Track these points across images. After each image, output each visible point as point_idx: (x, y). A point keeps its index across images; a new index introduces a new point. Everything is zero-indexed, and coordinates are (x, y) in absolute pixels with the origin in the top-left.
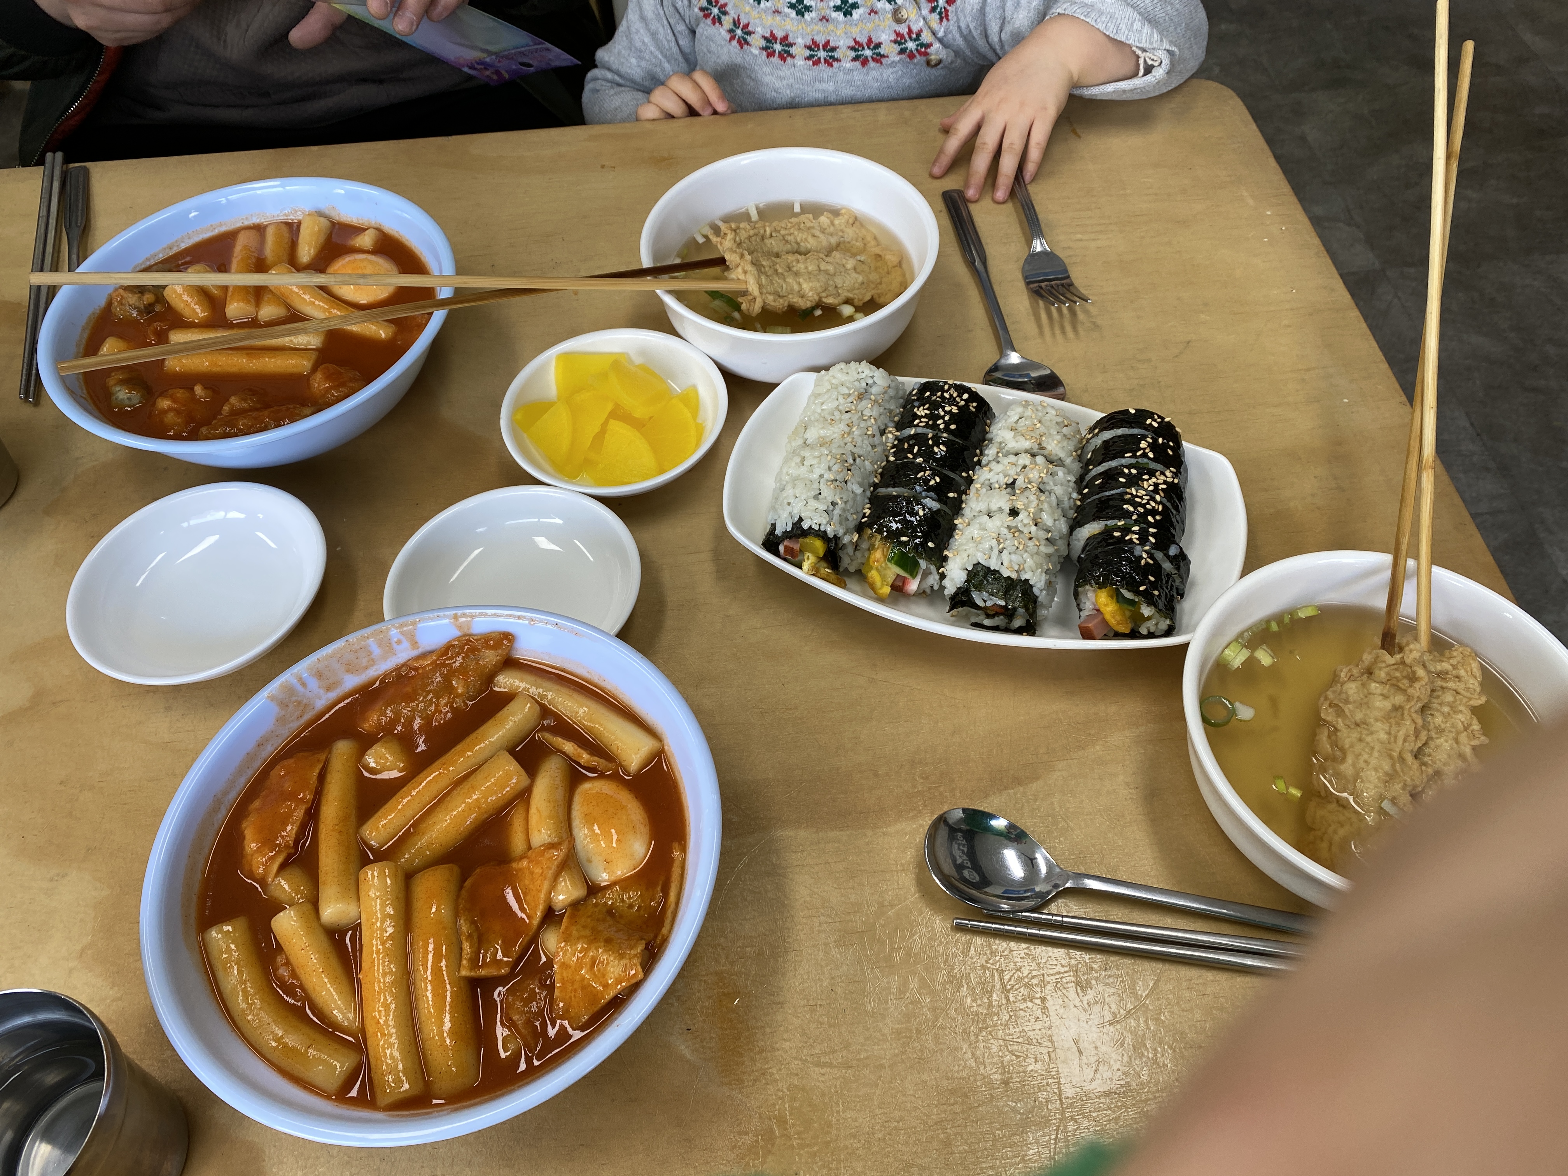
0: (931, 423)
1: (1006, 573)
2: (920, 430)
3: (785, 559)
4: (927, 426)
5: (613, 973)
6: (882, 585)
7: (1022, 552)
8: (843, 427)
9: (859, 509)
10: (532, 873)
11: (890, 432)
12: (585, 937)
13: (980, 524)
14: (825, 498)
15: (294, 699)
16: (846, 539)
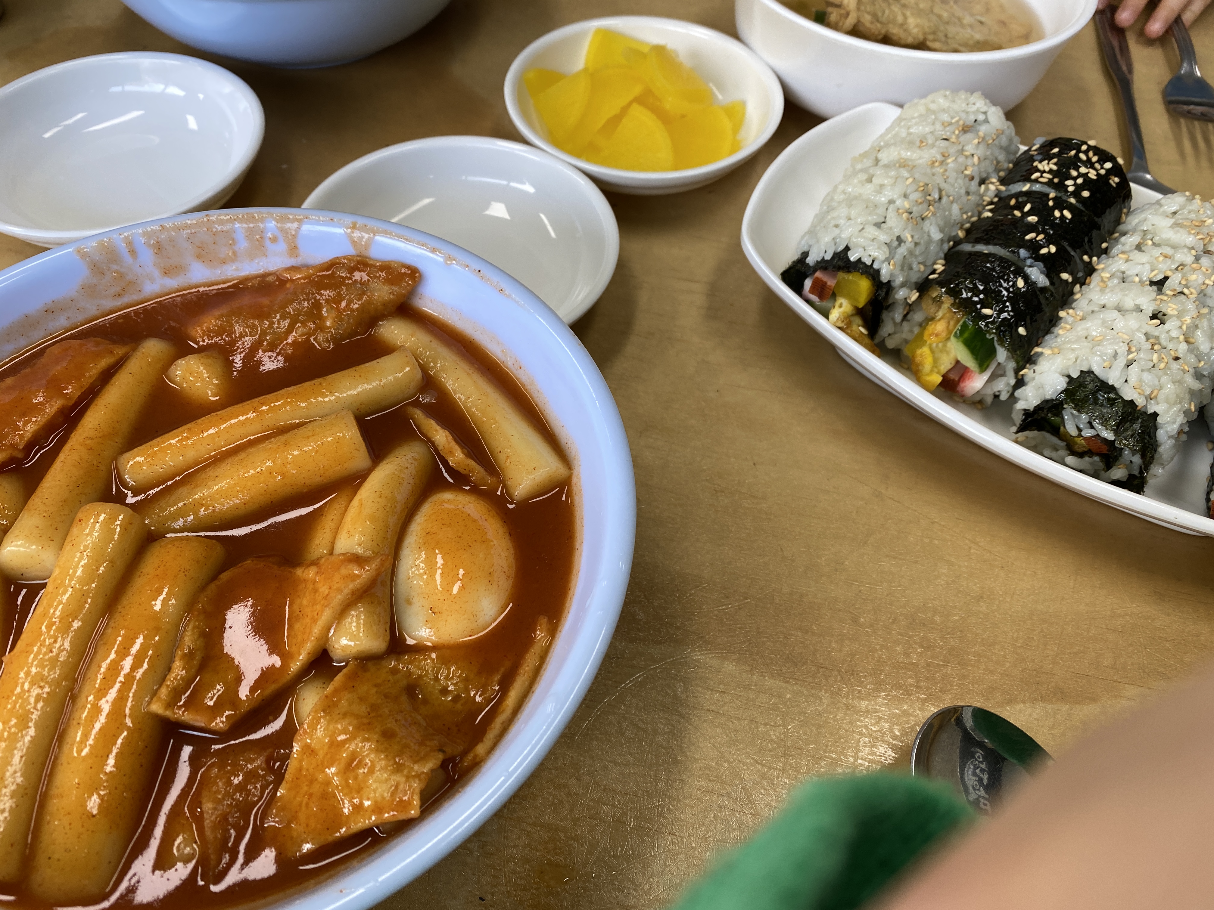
0: (1056, 180)
1: (1128, 394)
2: (1037, 187)
3: (808, 301)
4: (1050, 183)
5: (375, 791)
6: (932, 371)
7: (1160, 373)
8: (934, 153)
9: (929, 263)
10: (316, 591)
11: (992, 183)
12: (356, 716)
13: (1104, 322)
14: (891, 228)
15: (115, 267)
16: (901, 294)
